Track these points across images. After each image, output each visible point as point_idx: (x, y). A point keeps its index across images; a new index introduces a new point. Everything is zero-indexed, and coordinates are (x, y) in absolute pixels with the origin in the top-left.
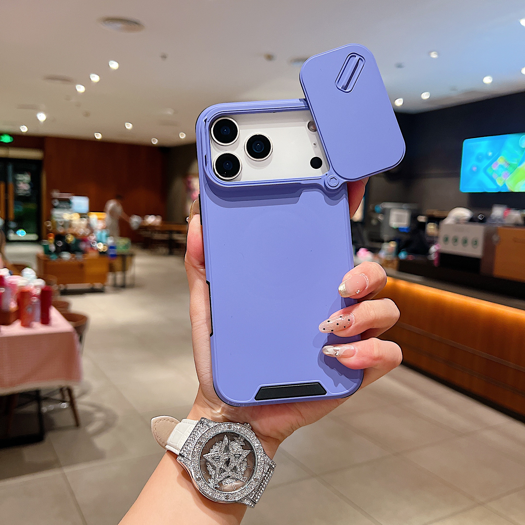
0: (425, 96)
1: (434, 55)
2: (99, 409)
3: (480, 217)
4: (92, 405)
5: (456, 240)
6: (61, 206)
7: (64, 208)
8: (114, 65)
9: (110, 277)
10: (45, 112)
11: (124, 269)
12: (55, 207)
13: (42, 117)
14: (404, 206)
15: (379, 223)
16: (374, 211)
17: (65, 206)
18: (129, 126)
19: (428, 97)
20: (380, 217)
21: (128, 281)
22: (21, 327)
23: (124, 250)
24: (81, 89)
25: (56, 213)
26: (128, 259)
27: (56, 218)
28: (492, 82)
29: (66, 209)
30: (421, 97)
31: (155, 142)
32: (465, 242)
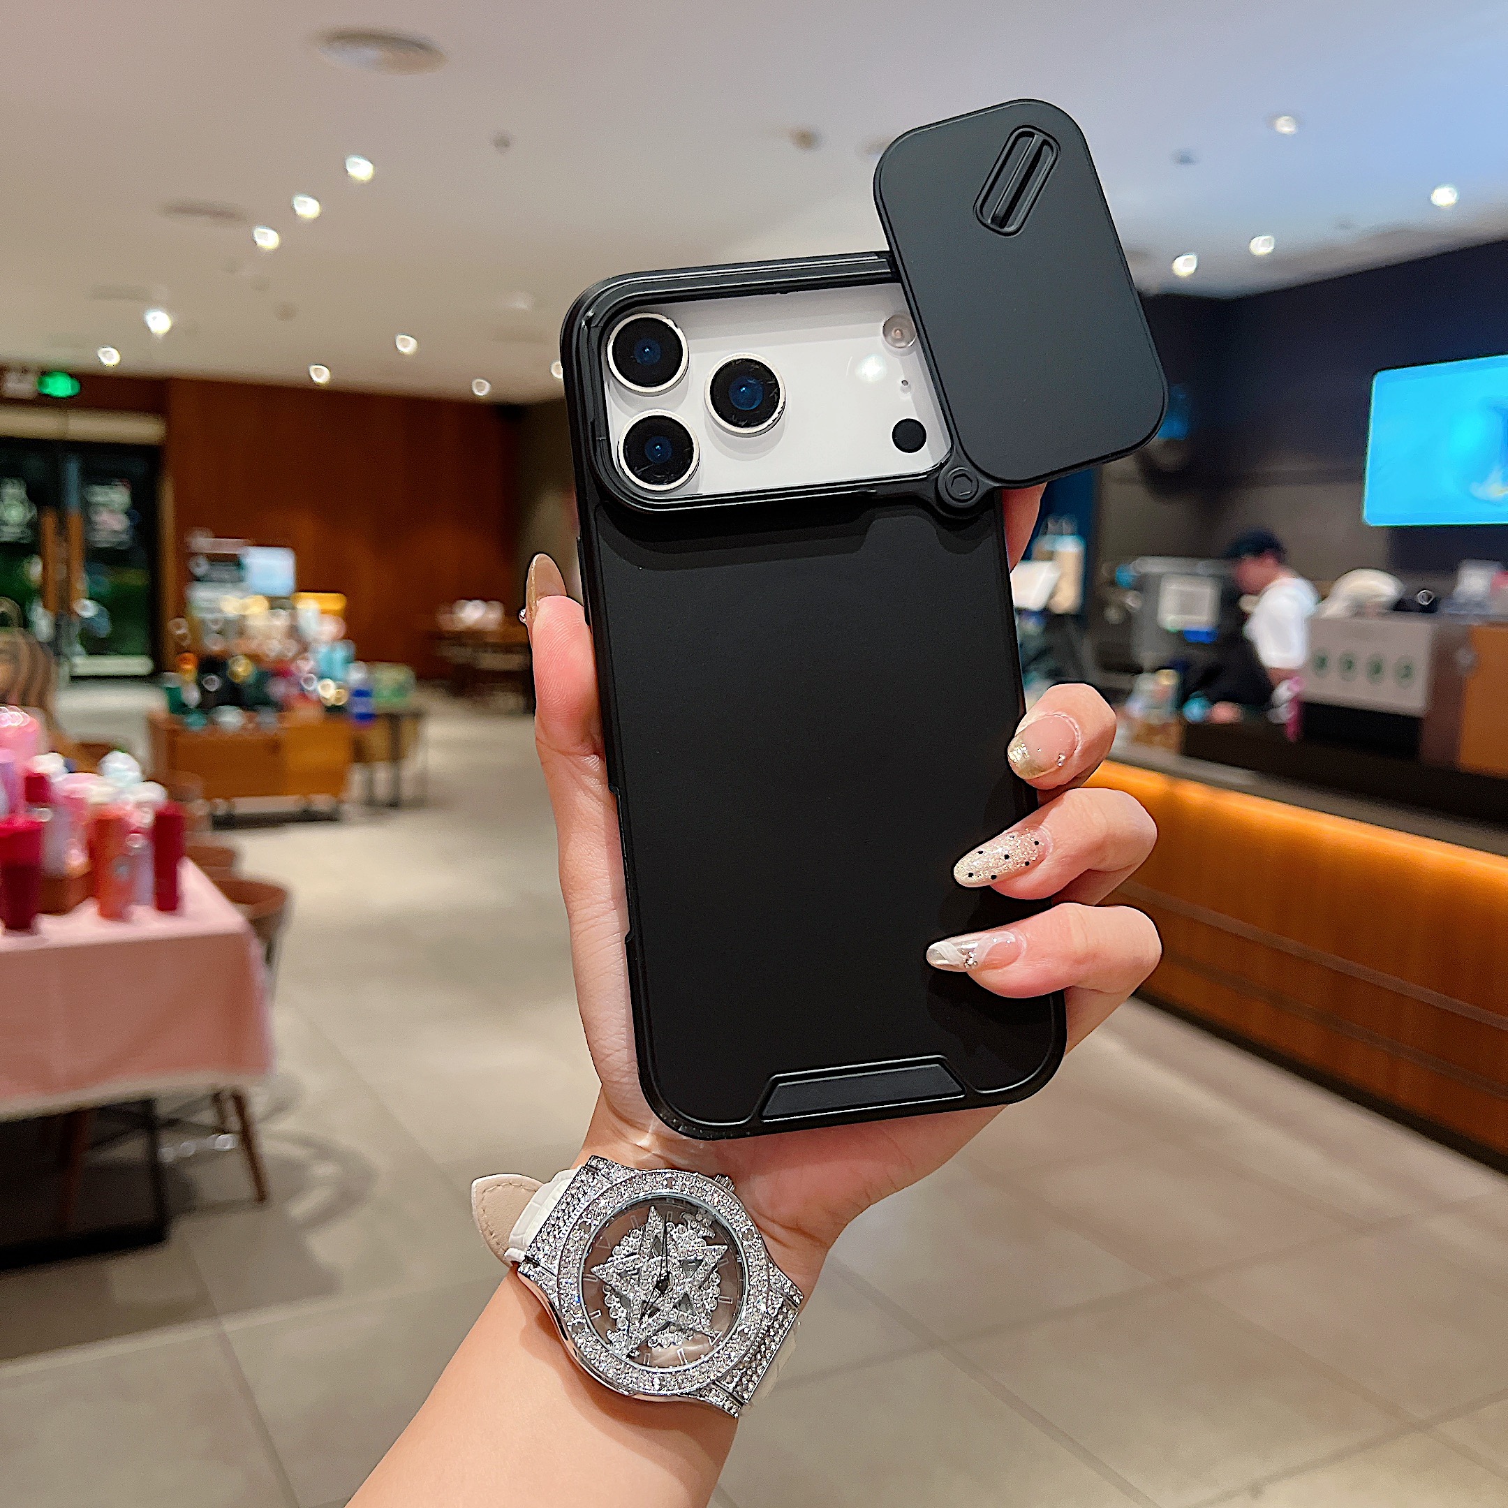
0: (1262, 246)
1: (1285, 126)
2: (324, 1151)
3: (1422, 599)
4: (306, 1142)
5: (1348, 664)
6: (215, 575)
7: (221, 581)
8: (361, 169)
9: (357, 777)
10: (170, 308)
11: (396, 755)
12: (198, 579)
13: (159, 322)
14: (1202, 566)
15: (1129, 618)
16: (1113, 583)
17: (226, 576)
18: (407, 345)
19: (1270, 249)
20: (1131, 601)
21: (408, 791)
22: (99, 919)
23: (395, 700)
24: (267, 239)
25: (202, 595)
26: (407, 727)
27: (202, 609)
28: (1459, 202)
29: (229, 585)
30: (1249, 251)
31: (482, 390)
32: (1376, 669)
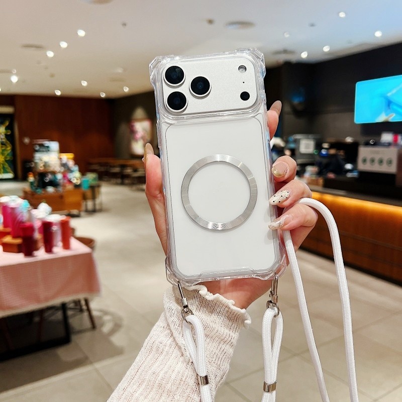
0: (326, 49)
1: (342, 15)
2: (106, 313)
3: (371, 142)
5: (373, 161)
6: (41, 150)
7: (43, 151)
9: (84, 204)
11: (94, 197)
12: (37, 151)
13: (14, 79)
14: (310, 136)
16: (287, 141)
17: (44, 150)
18: (84, 84)
19: (329, 50)
21: (98, 207)
23: (93, 182)
24: (50, 54)
25: (38, 156)
26: (96, 189)
27: (37, 159)
28: (382, 36)
29: (45, 153)
30: (323, 50)
31: (103, 95)
32: (381, 162)
